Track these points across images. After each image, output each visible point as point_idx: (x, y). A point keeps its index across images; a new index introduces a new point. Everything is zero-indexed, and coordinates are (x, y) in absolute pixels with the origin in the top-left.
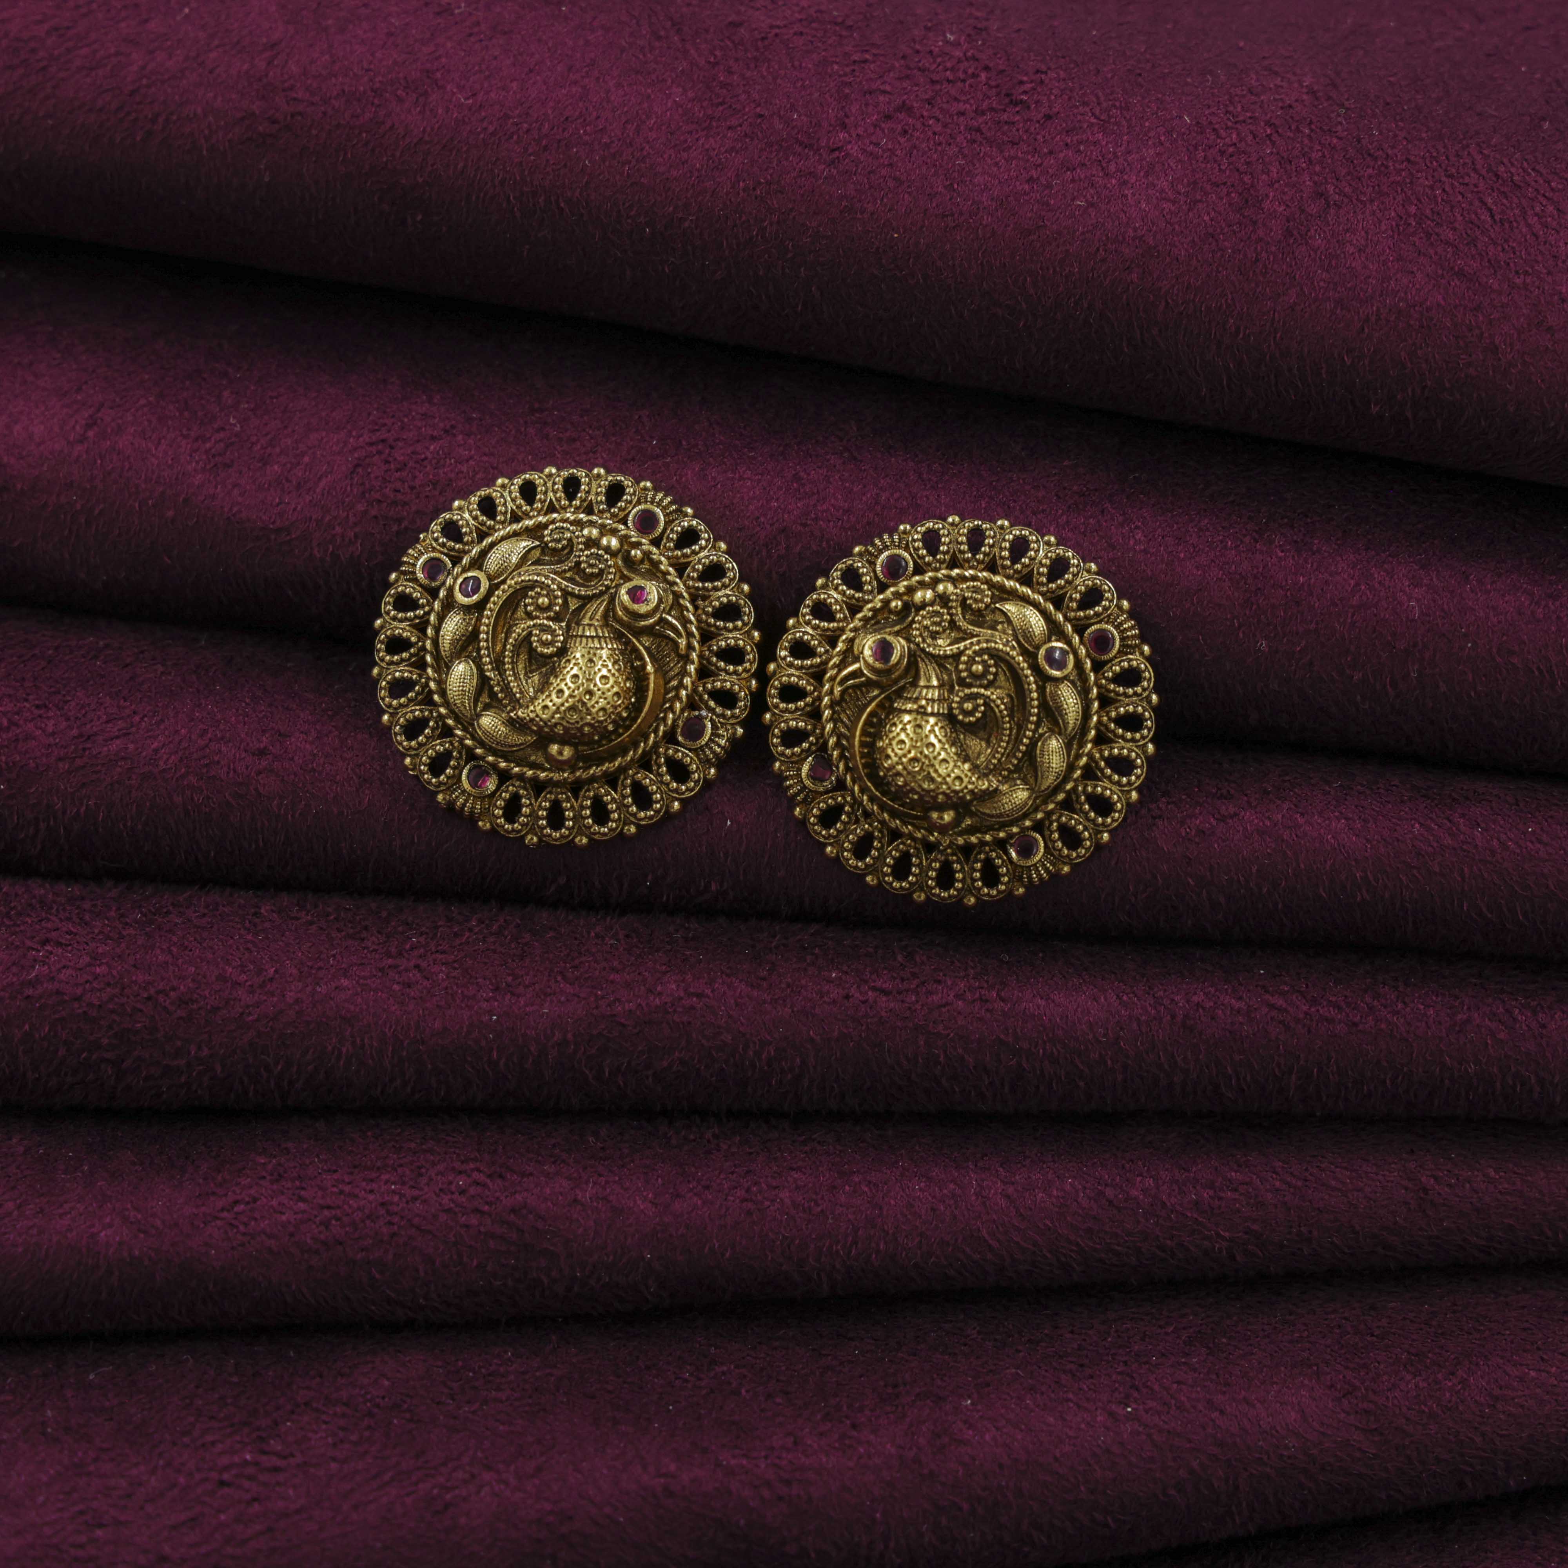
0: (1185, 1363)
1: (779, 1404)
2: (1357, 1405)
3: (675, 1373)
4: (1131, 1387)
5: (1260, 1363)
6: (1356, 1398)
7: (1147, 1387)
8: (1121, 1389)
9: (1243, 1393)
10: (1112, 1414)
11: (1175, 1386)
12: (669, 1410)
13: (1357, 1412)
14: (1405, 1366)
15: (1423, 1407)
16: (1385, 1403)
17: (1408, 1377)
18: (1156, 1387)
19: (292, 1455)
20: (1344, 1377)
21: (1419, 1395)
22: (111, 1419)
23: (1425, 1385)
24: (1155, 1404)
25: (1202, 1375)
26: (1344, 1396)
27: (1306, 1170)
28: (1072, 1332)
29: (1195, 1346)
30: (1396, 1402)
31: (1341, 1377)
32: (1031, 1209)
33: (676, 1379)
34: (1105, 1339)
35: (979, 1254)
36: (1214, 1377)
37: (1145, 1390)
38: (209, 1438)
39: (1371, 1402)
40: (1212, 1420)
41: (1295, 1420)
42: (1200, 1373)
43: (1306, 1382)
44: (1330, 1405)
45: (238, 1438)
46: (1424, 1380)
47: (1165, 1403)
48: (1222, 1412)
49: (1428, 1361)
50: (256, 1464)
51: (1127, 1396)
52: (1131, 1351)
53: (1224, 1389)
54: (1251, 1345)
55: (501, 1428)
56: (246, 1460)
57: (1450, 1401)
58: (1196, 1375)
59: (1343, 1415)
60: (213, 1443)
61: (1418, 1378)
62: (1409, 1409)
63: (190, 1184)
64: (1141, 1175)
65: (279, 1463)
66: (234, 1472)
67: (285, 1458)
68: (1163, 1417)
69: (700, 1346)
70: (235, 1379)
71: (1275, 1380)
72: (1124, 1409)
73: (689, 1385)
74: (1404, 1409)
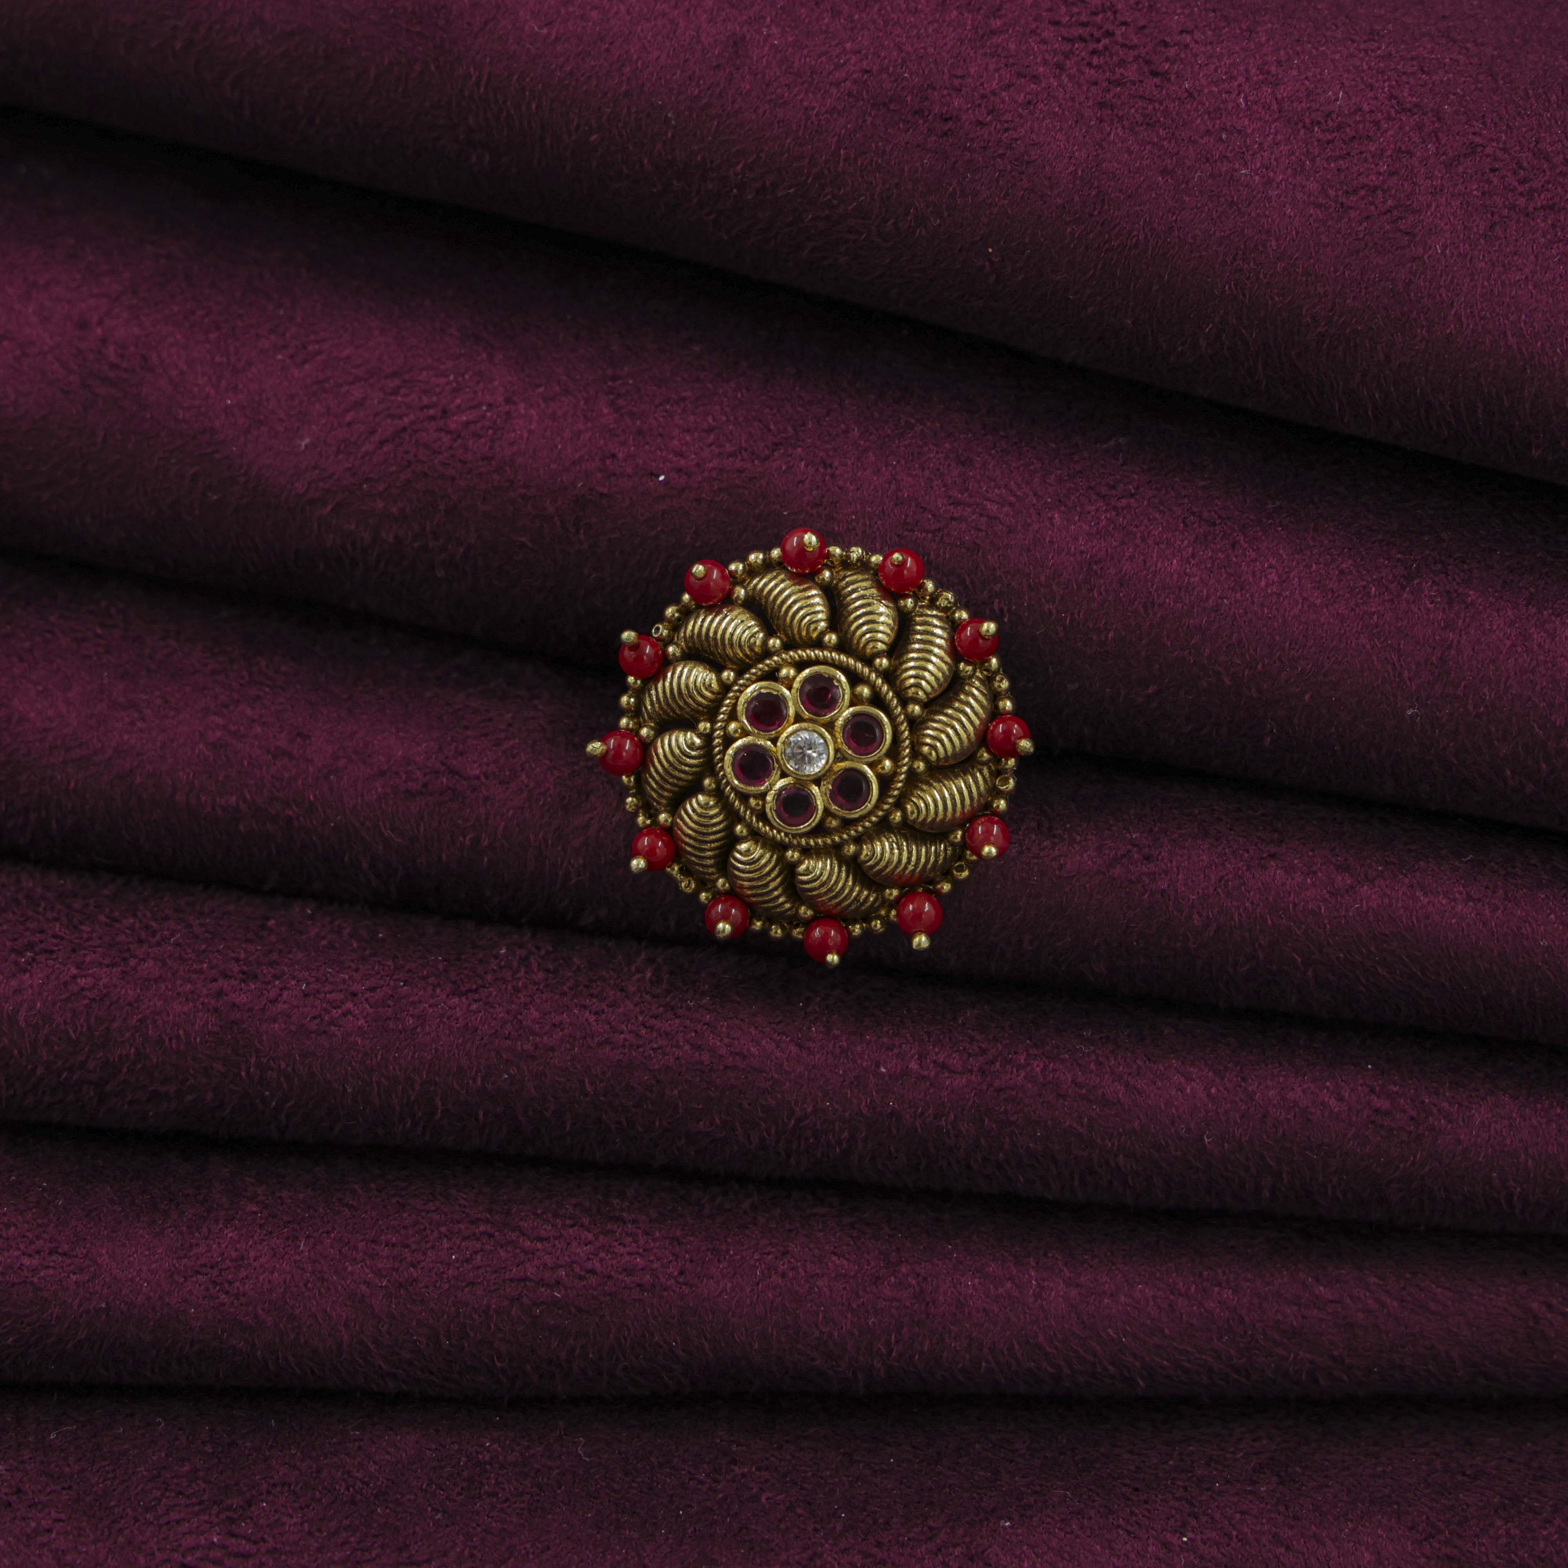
0: (1251, 1492)
1: (800, 1516)
2: (1440, 1549)
3: (689, 1472)
4: (1189, 1515)
5: (1335, 1497)
6: (1439, 1543)
7: (1208, 1515)
8: (1178, 1517)
9: (1313, 1527)
10: (1166, 1545)
11: (1238, 1516)
12: (679, 1515)
13: (1438, 1557)
14: (1496, 1511)
15: (1513, 1556)
16: (1471, 1549)
17: (1499, 1523)
18: (1218, 1516)
19: (264, 1540)
20: (1428, 1518)
21: (1510, 1543)
22: (70, 1487)
23: (1518, 1532)
24: (1214, 1534)
25: (1269, 1506)
26: (1425, 1540)
27: (1404, 1288)
28: (1131, 1452)
29: (1265, 1473)
30: (1483, 1549)
31: (1424, 1517)
32: (1094, 1317)
33: (690, 1479)
34: (1166, 1463)
35: (1034, 1361)
36: (1282, 1508)
37: (1204, 1519)
38: (174, 1516)
39: (1456, 1547)
40: (1276, 1557)
41: (1369, 1562)
42: (1267, 1504)
43: (1384, 1521)
44: (1409, 1549)
45: (206, 1518)
46: (1516, 1527)
47: (1226, 1534)
48: (1287, 1548)
49: (1523, 1506)
50: (224, 1547)
51: (1184, 1525)
52: (1193, 1476)
53: (1292, 1523)
54: (1327, 1477)
55: (494, 1524)
56: (213, 1543)
57: (1543, 1552)
58: (1262, 1505)
59: (1423, 1560)
60: (178, 1522)
61: (1509, 1525)
62: (1497, 1557)
63: (172, 1232)
64: (1219, 1285)
65: (247, 1546)
66: (198, 1554)
67: (255, 1543)
68: (1222, 1550)
69: (721, 1441)
70: (209, 1449)
71: (1350, 1516)
72: (1180, 1538)
73: (704, 1488)
74: (1492, 1558)
